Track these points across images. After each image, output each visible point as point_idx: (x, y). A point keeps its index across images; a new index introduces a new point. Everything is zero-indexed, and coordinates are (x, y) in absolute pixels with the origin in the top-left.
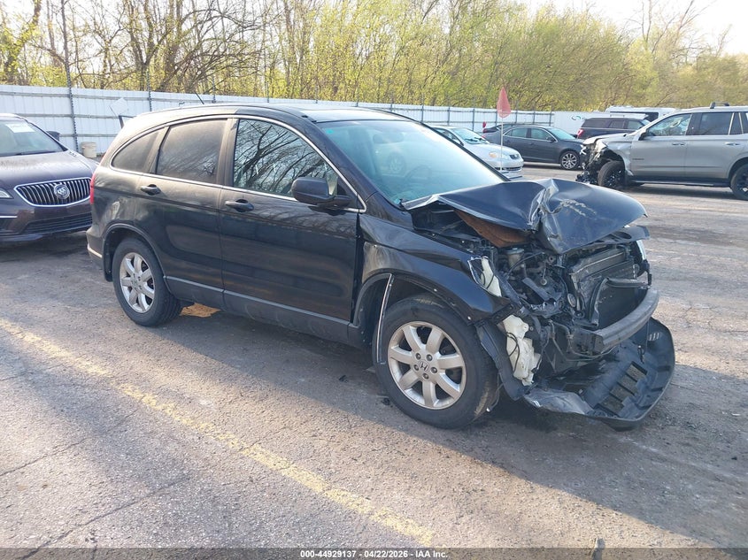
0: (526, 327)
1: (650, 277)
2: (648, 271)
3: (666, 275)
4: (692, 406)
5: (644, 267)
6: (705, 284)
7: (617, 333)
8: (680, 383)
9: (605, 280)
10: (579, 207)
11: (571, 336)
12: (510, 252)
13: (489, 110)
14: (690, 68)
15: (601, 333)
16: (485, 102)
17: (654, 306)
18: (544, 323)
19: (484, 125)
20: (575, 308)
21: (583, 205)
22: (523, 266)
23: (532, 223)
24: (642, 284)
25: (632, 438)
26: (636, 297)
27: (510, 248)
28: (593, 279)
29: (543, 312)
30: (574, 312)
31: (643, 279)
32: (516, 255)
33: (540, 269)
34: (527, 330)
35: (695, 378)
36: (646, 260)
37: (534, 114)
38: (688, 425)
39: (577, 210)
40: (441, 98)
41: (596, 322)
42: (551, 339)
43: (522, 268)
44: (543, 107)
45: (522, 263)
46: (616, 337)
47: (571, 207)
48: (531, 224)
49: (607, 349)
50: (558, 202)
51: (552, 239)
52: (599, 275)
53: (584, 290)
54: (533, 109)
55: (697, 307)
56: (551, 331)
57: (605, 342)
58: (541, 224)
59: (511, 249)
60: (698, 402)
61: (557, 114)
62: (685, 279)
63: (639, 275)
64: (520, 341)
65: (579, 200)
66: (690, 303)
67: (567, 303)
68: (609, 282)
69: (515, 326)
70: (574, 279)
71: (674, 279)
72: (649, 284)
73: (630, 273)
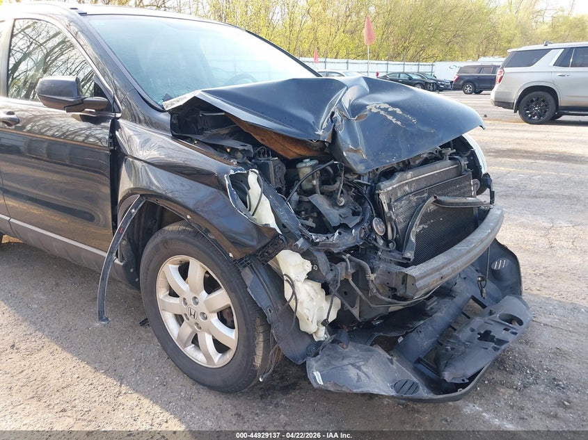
0: (308, 266)
1: (492, 195)
2: (490, 188)
3: (527, 193)
4: (559, 353)
5: (485, 182)
6: (567, 201)
7: (438, 269)
8: (543, 319)
9: (432, 199)
10: (393, 114)
11: (372, 277)
12: (300, 165)
13: (382, 62)
14: (546, 27)
15: (413, 271)
16: (378, 56)
17: (495, 229)
18: (334, 258)
19: (377, 74)
20: (385, 237)
21: (398, 111)
22: (315, 182)
23: (322, 133)
24: (482, 203)
25: (481, 405)
26: (474, 218)
27: (300, 160)
28: (414, 199)
29: (334, 245)
30: (381, 242)
31: (484, 198)
32: (306, 168)
33: (336, 185)
34: (309, 269)
35: (560, 311)
36: (487, 175)
37: (418, 65)
38: (554, 383)
39: (390, 118)
40: (343, 52)
41: (410, 254)
42: (346, 281)
43: (314, 186)
44: (426, 59)
45: (313, 178)
46: (437, 276)
47: (382, 113)
48: (320, 132)
49: (423, 292)
50: (364, 107)
51: (351, 154)
52: (423, 193)
53: (398, 213)
54: (418, 61)
55: (559, 225)
56: (347, 268)
57: (420, 284)
58: (334, 134)
59: (302, 162)
60: (565, 347)
61: (437, 64)
62: (546, 196)
63: (479, 192)
64: (298, 285)
65: (393, 104)
66: (552, 221)
67: (372, 230)
68: (437, 202)
69: (292, 264)
70: (383, 198)
71: (536, 197)
72: (492, 202)
73: (467, 189)
